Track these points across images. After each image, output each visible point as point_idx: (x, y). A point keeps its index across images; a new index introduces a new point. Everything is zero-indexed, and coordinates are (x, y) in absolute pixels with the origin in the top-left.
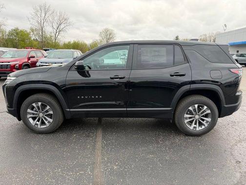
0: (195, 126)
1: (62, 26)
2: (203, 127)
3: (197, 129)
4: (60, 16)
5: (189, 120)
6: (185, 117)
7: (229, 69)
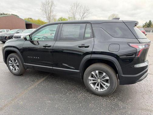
0: (97, 87)
1: (85, 14)
2: (104, 90)
3: (99, 90)
4: (85, 8)
5: (92, 82)
6: (89, 79)
7: (128, 44)
